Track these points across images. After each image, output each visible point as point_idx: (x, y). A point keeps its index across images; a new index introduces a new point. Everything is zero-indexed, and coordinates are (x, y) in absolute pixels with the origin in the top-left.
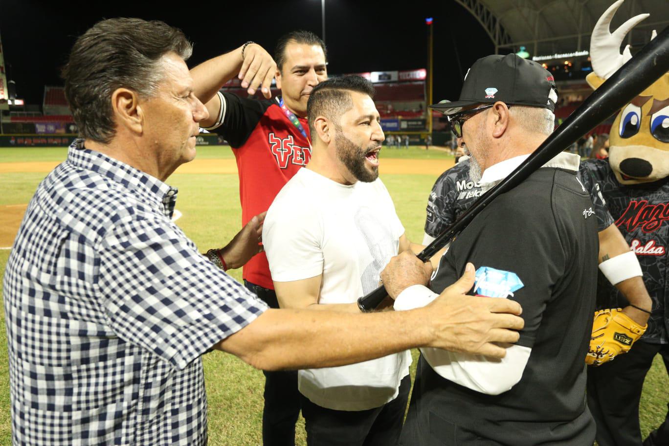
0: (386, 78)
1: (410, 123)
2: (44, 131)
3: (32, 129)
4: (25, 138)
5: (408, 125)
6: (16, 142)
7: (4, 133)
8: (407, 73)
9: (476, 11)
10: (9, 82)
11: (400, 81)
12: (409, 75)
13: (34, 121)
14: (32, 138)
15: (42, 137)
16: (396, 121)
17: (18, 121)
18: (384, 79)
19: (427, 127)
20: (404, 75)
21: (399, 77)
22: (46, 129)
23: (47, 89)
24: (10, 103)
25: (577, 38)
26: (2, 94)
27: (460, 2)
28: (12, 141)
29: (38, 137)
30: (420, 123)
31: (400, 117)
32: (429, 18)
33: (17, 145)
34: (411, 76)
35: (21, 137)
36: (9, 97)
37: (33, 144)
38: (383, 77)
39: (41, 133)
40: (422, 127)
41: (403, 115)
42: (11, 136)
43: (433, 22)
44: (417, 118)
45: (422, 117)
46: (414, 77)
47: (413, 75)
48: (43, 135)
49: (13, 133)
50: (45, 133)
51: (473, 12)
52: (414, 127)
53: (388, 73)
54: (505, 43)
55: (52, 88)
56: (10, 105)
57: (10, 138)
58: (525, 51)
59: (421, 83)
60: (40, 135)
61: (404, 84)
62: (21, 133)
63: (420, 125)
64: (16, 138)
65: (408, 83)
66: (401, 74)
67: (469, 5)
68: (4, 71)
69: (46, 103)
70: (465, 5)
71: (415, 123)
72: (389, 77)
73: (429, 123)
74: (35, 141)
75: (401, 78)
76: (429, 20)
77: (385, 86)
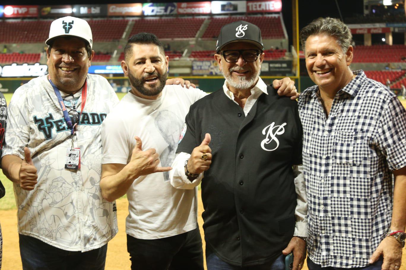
0: (231, 9)
1: (271, 65)
5: (270, 68)
8: (258, 4)
11: (249, 13)
12: (260, 6)
18: (228, 10)
19: (293, 71)
20: (255, 6)
21: (248, 7)
30: (284, 65)
34: (263, 8)
38: (226, 8)
40: (288, 70)
44: (281, 59)
45: (287, 58)
46: (267, 9)
47: (266, 5)
52: (277, 70)
53: (234, 2)
59: (277, 16)
61: (255, 16)
63: (284, 68)
65: (259, 16)
66: (250, 4)
71: (277, 65)
72: (235, 8)
73: (296, 65)
75: (250, 9)
77: (230, 18)
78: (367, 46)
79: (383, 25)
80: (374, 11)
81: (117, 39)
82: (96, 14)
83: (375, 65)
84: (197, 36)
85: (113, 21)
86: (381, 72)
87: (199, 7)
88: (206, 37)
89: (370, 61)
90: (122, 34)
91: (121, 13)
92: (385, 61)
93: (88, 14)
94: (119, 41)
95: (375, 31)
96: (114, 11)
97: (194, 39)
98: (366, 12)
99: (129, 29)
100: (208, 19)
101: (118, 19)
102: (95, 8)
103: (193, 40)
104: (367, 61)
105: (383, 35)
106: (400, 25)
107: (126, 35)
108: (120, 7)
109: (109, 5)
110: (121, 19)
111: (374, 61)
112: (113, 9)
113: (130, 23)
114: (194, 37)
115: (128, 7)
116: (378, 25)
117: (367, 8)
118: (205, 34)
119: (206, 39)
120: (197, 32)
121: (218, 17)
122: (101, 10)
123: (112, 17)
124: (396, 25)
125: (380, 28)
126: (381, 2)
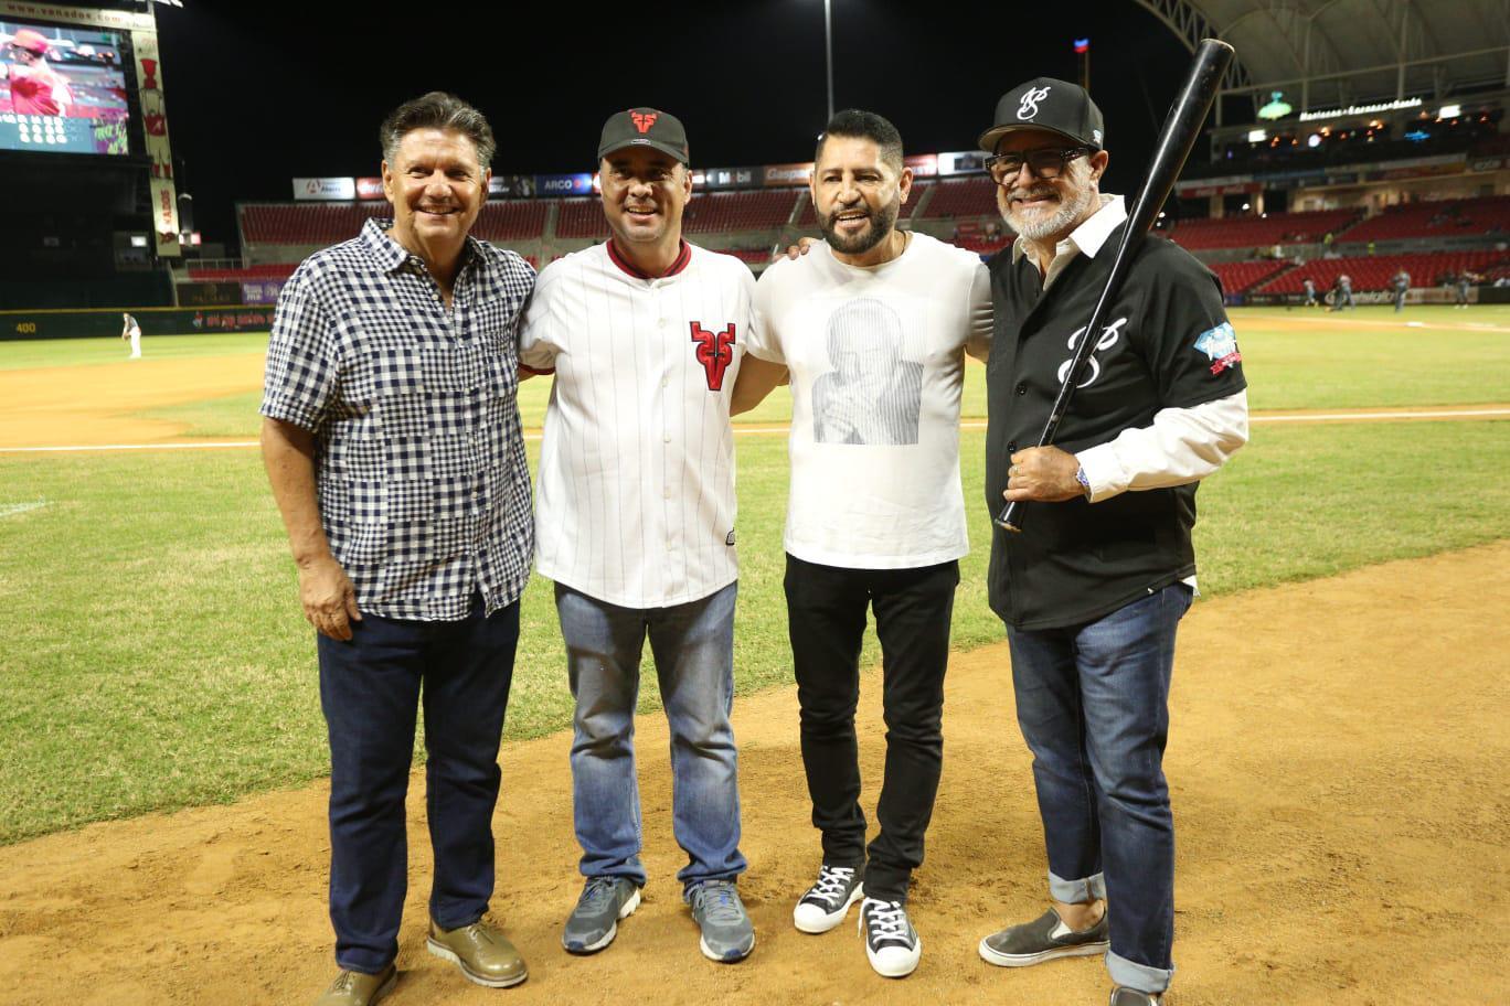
0: (973, 165)
2: (259, 297)
3: (236, 294)
4: (221, 313)
6: (204, 322)
7: (181, 304)
9: (1178, 20)
10: (180, 197)
13: (238, 279)
14: (235, 313)
15: (255, 311)
17: (207, 279)
18: (967, 168)
22: (263, 294)
23: (241, 208)
24: (181, 240)
25: (1396, 71)
26: (168, 222)
27: (1147, 5)
28: (198, 322)
29: (247, 312)
32: (1081, 39)
33: (207, 330)
35: (214, 312)
36: (181, 229)
37: (237, 327)
38: (963, 164)
39: (254, 302)
42: (195, 312)
43: (1090, 46)
48: (257, 306)
49: (197, 304)
50: (260, 302)
51: (1170, 22)
53: (974, 154)
54: (1236, 85)
55: (249, 205)
56: (182, 246)
57: (192, 315)
58: (1281, 100)
60: (251, 306)
62: (213, 304)
64: (204, 314)
67: (1163, 9)
68: (172, 175)
69: (248, 240)
70: (1155, 10)
72: (977, 163)
74: (242, 320)
76: (1082, 44)
77: (971, 181)
78: (1215, 220)
79: (1247, 179)
80: (1230, 155)
81: (779, 224)
82: (744, 183)
83: (1229, 252)
84: (913, 214)
85: (773, 194)
86: (1241, 264)
87: (922, 164)
88: (929, 216)
89: (1221, 246)
90: (789, 216)
91: (787, 180)
92: (1248, 245)
93: (731, 184)
94: (782, 229)
95: (1231, 191)
96: (775, 176)
97: (908, 220)
98: (1215, 157)
99: (800, 207)
100: (933, 185)
101: (780, 191)
102: (742, 173)
103: (906, 223)
104: (1215, 246)
105: (1246, 198)
106: (1282, 176)
107: (795, 218)
108: (783, 170)
109: (765, 167)
110: (786, 190)
111: (1228, 246)
112: (774, 174)
113: (801, 197)
114: (908, 217)
115: (798, 169)
116: (1236, 180)
117: (1217, 148)
118: (926, 212)
119: (928, 219)
120: (912, 209)
121: (948, 181)
122: (753, 176)
123: (771, 187)
124: (1273, 176)
125: (1241, 184)
126: (1244, 137)
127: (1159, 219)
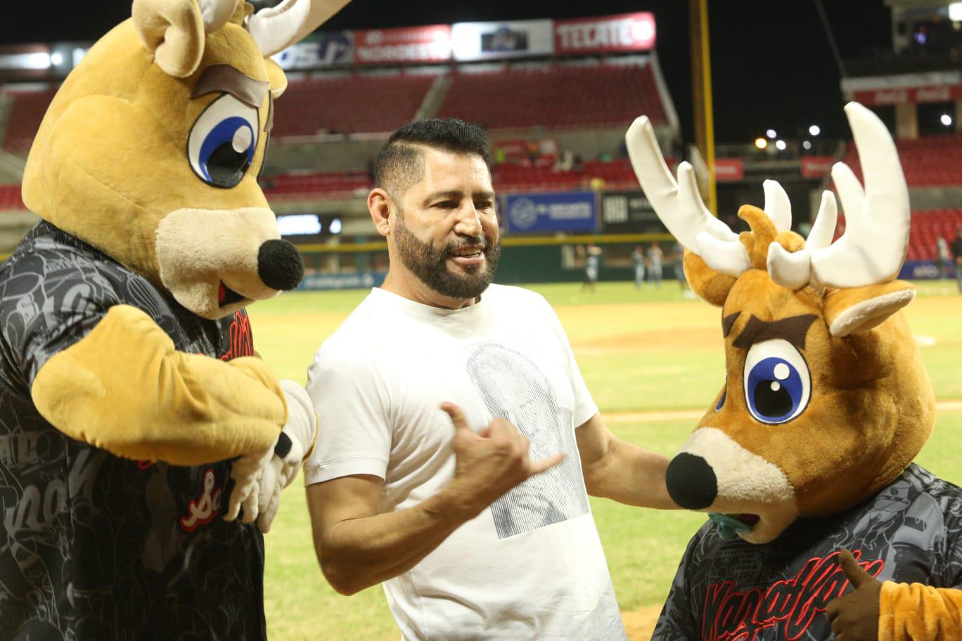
1: (635, 204)
5: (631, 210)
8: (586, 27)
11: (562, 54)
12: (593, 34)
16: (588, 197)
18: (501, 48)
20: (578, 34)
21: (557, 39)
31: (596, 184)
34: (601, 39)
38: (496, 42)
41: (606, 178)
46: (614, 41)
47: (609, 32)
53: (515, 26)
59: (640, 61)
61: (580, 64)
65: (591, 63)
66: (564, 29)
72: (522, 42)
75: (565, 43)
77: (507, 72)
78: (908, 140)
80: (921, 38)
86: (957, 212)
87: (426, 41)
89: (921, 183)
98: (900, 42)
100: (447, 76)
105: (946, 107)
116: (937, 78)
117: (902, 28)
121: (472, 70)
125: (944, 85)
126: (942, 12)
127: (811, 138)
